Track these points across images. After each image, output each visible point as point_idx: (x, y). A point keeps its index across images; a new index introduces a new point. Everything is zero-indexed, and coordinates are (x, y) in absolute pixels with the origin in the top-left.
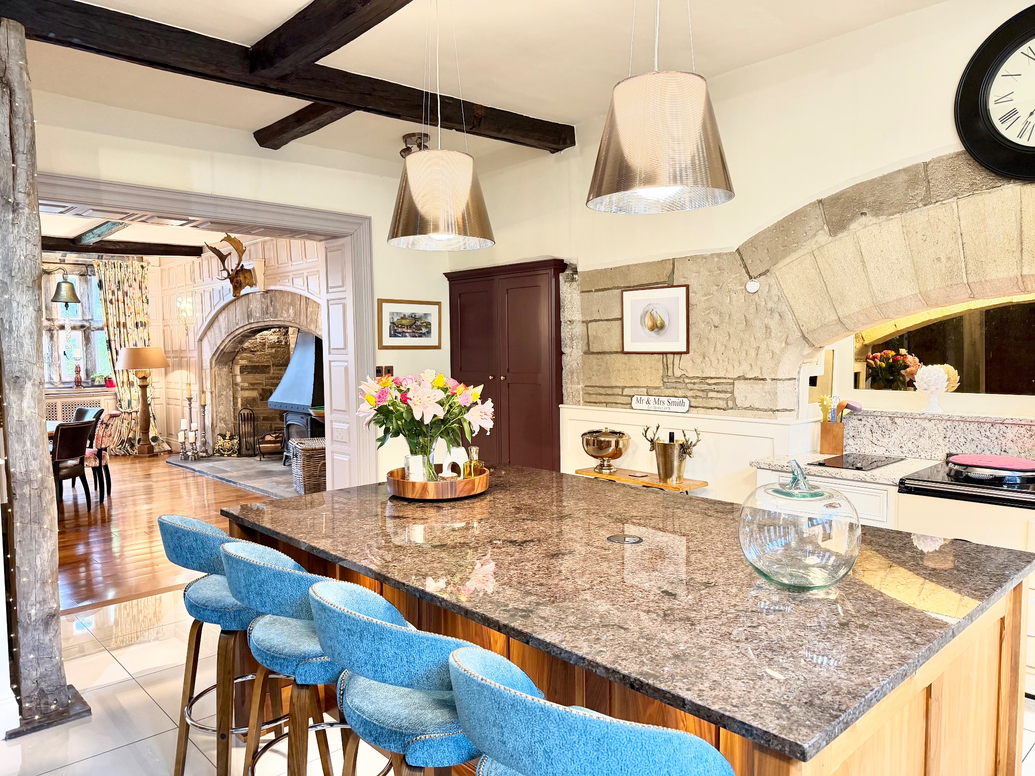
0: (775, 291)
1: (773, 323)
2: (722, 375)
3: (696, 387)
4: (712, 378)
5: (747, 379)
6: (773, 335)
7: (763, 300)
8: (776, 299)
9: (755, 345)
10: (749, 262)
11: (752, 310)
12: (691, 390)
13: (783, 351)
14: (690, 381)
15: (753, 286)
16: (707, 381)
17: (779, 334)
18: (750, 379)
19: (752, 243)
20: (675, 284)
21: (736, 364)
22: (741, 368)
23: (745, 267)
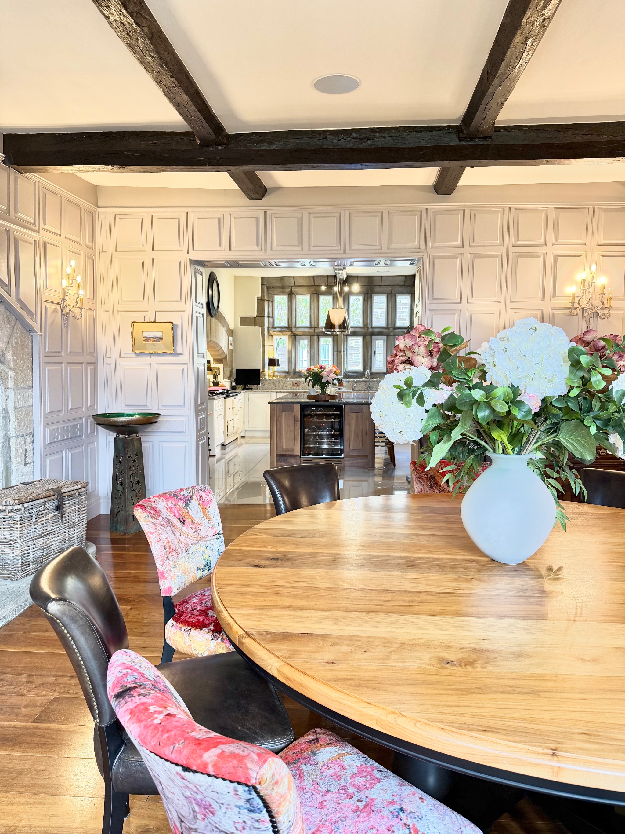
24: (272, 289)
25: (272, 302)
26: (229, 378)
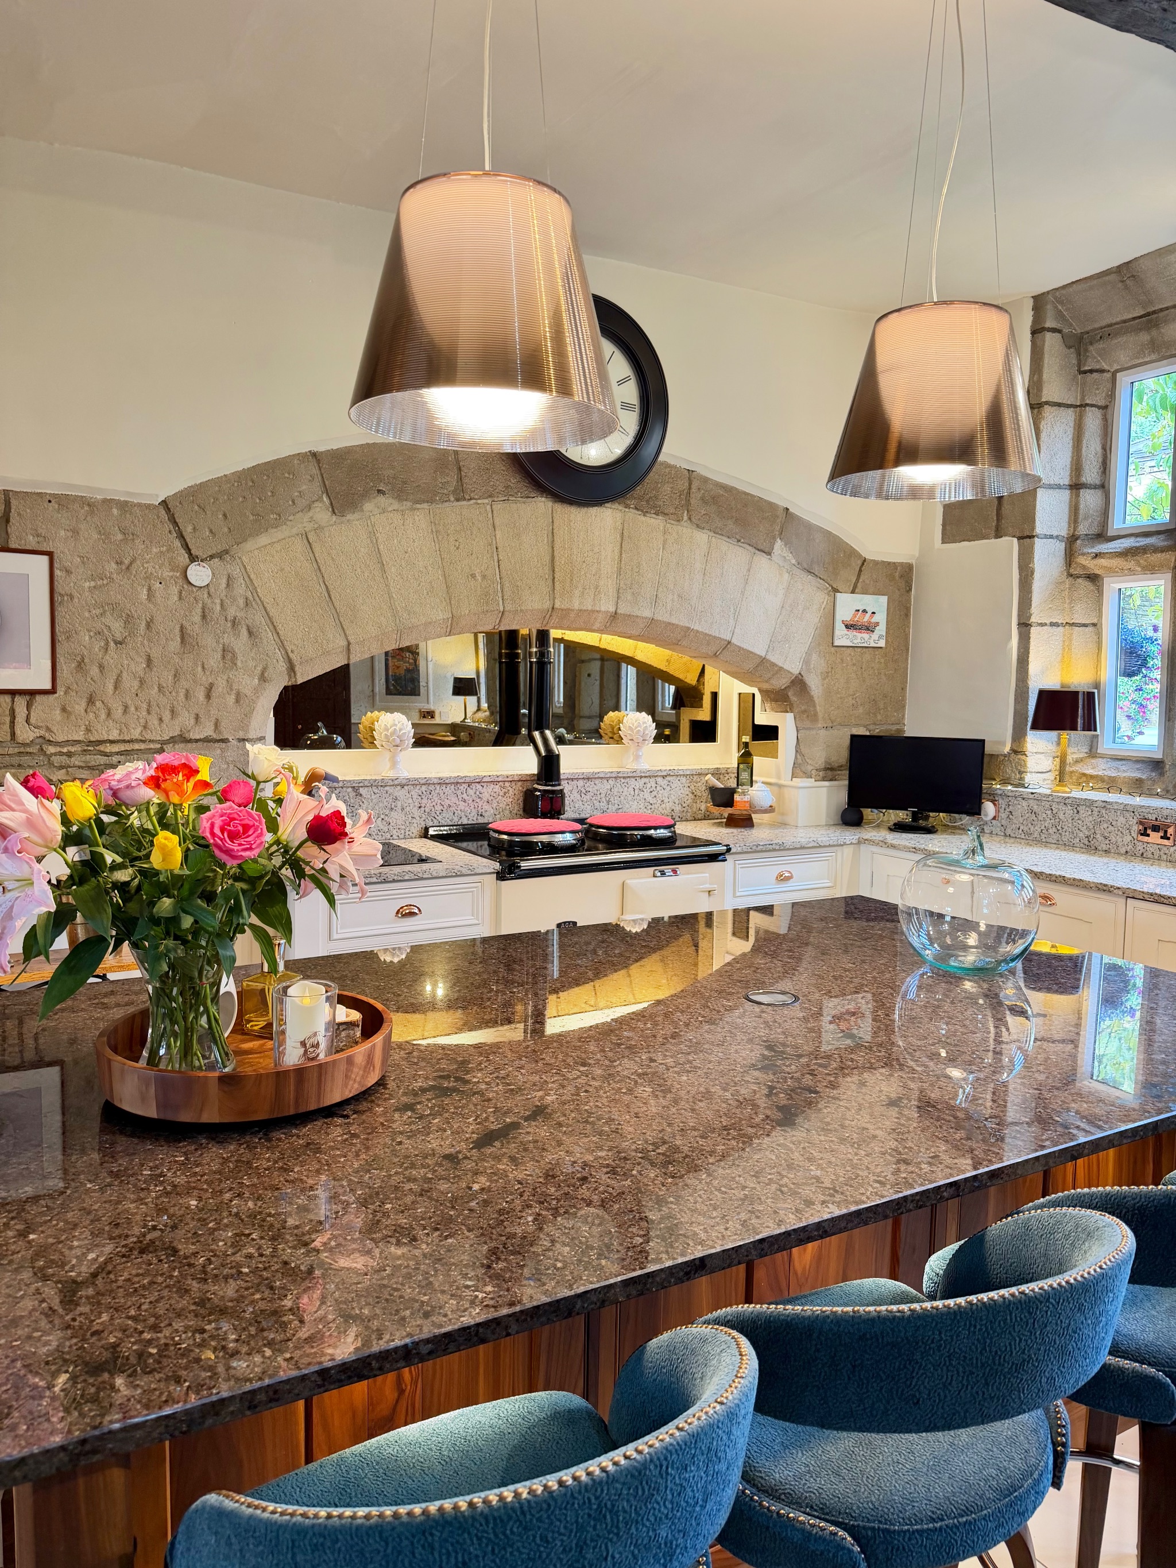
0: (240, 589)
1: (240, 643)
2: (136, 734)
3: (76, 761)
4: (112, 742)
5: (190, 741)
6: (239, 664)
7: (218, 601)
8: (241, 602)
9: (205, 680)
10: (188, 530)
11: (197, 618)
12: (61, 768)
13: (256, 690)
14: (58, 749)
15: (200, 574)
16: (102, 748)
17: (251, 664)
18: (197, 741)
19: (193, 494)
20: (13, 546)
21: (167, 716)
22: (176, 722)
23: (181, 536)
24: (1100, 345)
25: (1106, 409)
26: (829, 772)
